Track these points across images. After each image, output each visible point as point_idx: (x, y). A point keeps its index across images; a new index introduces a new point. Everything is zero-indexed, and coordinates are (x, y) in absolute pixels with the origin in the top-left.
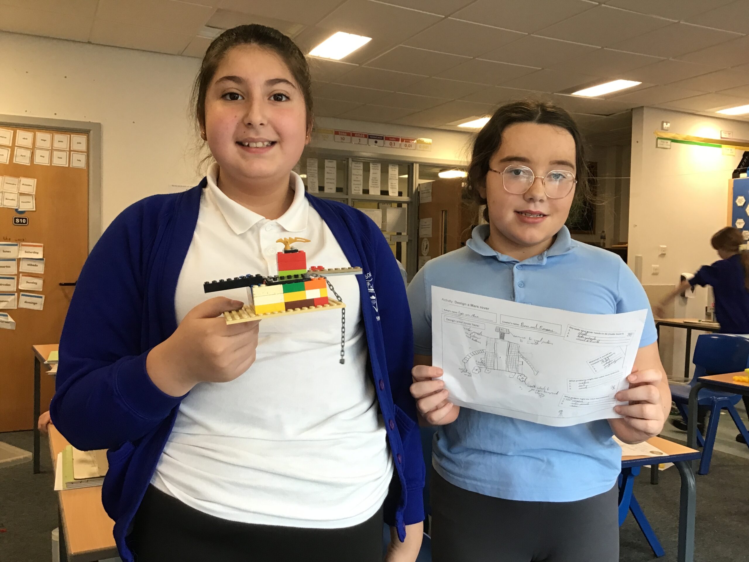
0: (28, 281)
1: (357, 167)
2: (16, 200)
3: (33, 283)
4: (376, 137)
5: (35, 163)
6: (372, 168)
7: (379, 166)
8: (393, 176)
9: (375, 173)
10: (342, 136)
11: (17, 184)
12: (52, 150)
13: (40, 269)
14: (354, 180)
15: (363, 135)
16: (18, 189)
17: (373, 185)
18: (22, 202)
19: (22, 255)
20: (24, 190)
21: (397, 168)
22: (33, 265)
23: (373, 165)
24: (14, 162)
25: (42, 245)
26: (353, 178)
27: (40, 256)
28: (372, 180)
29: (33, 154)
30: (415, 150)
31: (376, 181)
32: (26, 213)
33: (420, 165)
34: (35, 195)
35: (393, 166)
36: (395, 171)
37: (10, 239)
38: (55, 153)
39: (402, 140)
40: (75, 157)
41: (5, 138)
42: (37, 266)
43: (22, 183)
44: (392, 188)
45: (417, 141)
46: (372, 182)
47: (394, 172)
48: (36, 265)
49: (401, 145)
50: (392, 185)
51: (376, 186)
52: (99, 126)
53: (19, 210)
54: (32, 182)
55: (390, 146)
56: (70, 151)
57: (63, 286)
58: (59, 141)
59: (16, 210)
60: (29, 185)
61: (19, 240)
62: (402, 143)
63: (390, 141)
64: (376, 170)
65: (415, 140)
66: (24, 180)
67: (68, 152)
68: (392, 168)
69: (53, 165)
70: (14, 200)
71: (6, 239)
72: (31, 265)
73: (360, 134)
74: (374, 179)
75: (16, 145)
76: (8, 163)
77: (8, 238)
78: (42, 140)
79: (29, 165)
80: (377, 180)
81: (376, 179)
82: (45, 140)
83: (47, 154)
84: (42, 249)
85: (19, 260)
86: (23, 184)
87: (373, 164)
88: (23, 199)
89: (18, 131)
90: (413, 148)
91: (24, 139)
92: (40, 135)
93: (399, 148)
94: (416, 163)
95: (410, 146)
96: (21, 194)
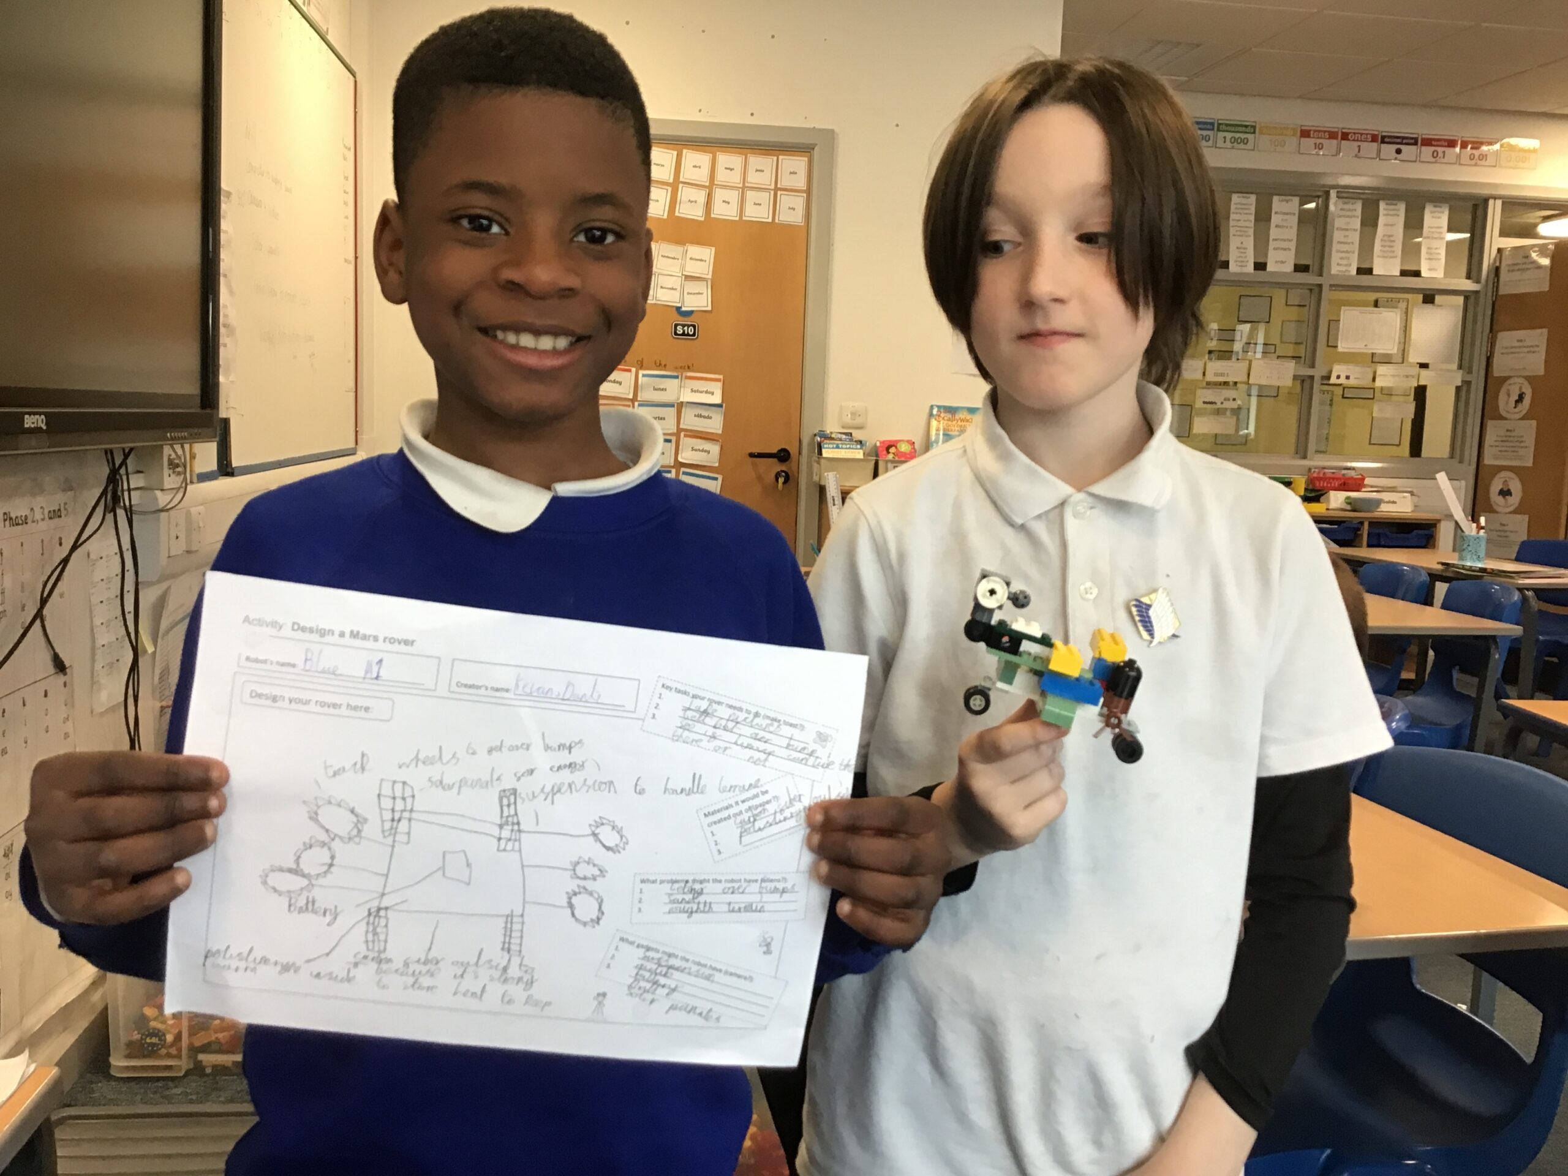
0: (695, 448)
1: (1350, 210)
2: (679, 289)
3: (703, 451)
4: (1399, 140)
5: (713, 216)
6: (1385, 212)
7: (1402, 207)
8: (1434, 230)
9: (1392, 225)
10: (1318, 141)
11: (680, 258)
12: (744, 189)
13: (715, 424)
14: (1339, 242)
15: (1369, 136)
16: (683, 267)
17: (1384, 251)
18: (688, 293)
19: (687, 396)
20: (693, 269)
21: (1447, 213)
22: (704, 417)
23: (1386, 207)
24: (677, 214)
25: (721, 377)
26: (1337, 236)
27: (717, 399)
28: (1382, 240)
29: (710, 197)
30: (1495, 166)
31: (1391, 244)
32: (695, 313)
33: (1503, 203)
34: (712, 280)
35: (1435, 206)
36: (1439, 218)
37: (665, 366)
38: (749, 194)
39: (1464, 146)
40: (785, 200)
41: (663, 166)
42: (711, 418)
43: (689, 255)
44: (1430, 259)
45: (1502, 146)
46: (1382, 246)
47: (1436, 219)
48: (709, 417)
49: (1459, 156)
50: (1430, 251)
51: (1392, 255)
52: (830, 136)
53: (684, 309)
54: (707, 253)
55: (1434, 160)
56: (776, 189)
57: (755, 459)
58: (757, 171)
59: (678, 309)
60: (701, 260)
61: (681, 367)
62: (1463, 150)
63: (1433, 149)
64: (1395, 218)
65: (1496, 143)
66: (694, 250)
67: (772, 192)
68: (1431, 212)
69: (744, 218)
70: (676, 289)
71: (660, 364)
72: (700, 416)
73: (1362, 134)
74: (1386, 238)
75: (681, 179)
76: (665, 217)
77: (663, 364)
78: (726, 168)
79: (703, 219)
80: (1394, 241)
81: (1392, 239)
82: (732, 170)
83: (734, 196)
84: (719, 385)
85: (681, 405)
86: (691, 259)
87: (1387, 204)
88: (691, 287)
89: (685, 151)
90: (1490, 161)
91: (695, 167)
92: (725, 159)
93: (1455, 164)
94: (1495, 198)
95: (1483, 157)
96: (688, 278)
